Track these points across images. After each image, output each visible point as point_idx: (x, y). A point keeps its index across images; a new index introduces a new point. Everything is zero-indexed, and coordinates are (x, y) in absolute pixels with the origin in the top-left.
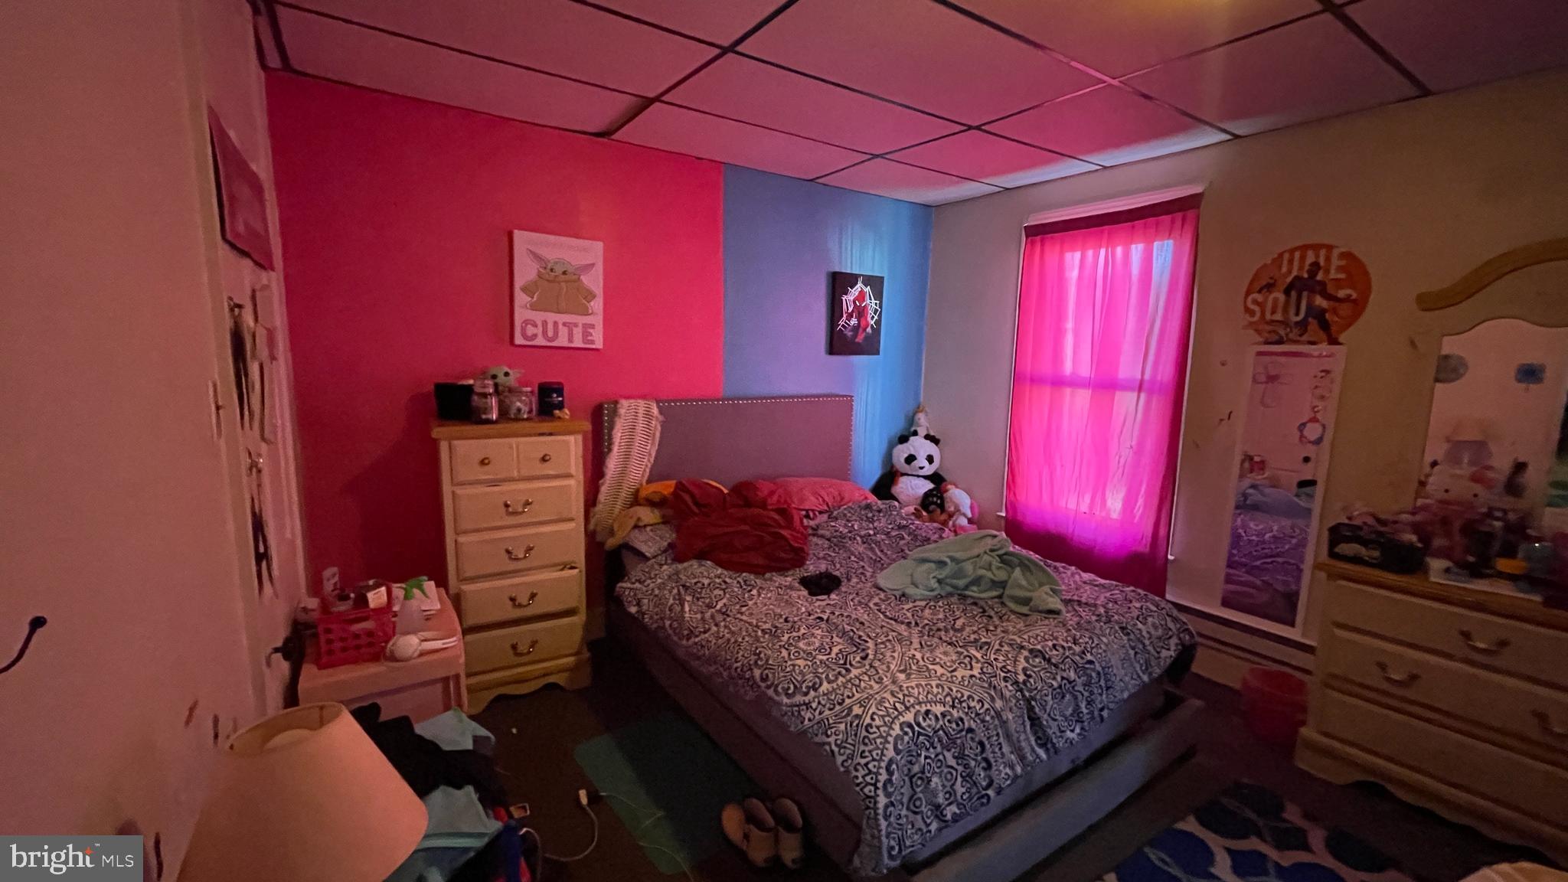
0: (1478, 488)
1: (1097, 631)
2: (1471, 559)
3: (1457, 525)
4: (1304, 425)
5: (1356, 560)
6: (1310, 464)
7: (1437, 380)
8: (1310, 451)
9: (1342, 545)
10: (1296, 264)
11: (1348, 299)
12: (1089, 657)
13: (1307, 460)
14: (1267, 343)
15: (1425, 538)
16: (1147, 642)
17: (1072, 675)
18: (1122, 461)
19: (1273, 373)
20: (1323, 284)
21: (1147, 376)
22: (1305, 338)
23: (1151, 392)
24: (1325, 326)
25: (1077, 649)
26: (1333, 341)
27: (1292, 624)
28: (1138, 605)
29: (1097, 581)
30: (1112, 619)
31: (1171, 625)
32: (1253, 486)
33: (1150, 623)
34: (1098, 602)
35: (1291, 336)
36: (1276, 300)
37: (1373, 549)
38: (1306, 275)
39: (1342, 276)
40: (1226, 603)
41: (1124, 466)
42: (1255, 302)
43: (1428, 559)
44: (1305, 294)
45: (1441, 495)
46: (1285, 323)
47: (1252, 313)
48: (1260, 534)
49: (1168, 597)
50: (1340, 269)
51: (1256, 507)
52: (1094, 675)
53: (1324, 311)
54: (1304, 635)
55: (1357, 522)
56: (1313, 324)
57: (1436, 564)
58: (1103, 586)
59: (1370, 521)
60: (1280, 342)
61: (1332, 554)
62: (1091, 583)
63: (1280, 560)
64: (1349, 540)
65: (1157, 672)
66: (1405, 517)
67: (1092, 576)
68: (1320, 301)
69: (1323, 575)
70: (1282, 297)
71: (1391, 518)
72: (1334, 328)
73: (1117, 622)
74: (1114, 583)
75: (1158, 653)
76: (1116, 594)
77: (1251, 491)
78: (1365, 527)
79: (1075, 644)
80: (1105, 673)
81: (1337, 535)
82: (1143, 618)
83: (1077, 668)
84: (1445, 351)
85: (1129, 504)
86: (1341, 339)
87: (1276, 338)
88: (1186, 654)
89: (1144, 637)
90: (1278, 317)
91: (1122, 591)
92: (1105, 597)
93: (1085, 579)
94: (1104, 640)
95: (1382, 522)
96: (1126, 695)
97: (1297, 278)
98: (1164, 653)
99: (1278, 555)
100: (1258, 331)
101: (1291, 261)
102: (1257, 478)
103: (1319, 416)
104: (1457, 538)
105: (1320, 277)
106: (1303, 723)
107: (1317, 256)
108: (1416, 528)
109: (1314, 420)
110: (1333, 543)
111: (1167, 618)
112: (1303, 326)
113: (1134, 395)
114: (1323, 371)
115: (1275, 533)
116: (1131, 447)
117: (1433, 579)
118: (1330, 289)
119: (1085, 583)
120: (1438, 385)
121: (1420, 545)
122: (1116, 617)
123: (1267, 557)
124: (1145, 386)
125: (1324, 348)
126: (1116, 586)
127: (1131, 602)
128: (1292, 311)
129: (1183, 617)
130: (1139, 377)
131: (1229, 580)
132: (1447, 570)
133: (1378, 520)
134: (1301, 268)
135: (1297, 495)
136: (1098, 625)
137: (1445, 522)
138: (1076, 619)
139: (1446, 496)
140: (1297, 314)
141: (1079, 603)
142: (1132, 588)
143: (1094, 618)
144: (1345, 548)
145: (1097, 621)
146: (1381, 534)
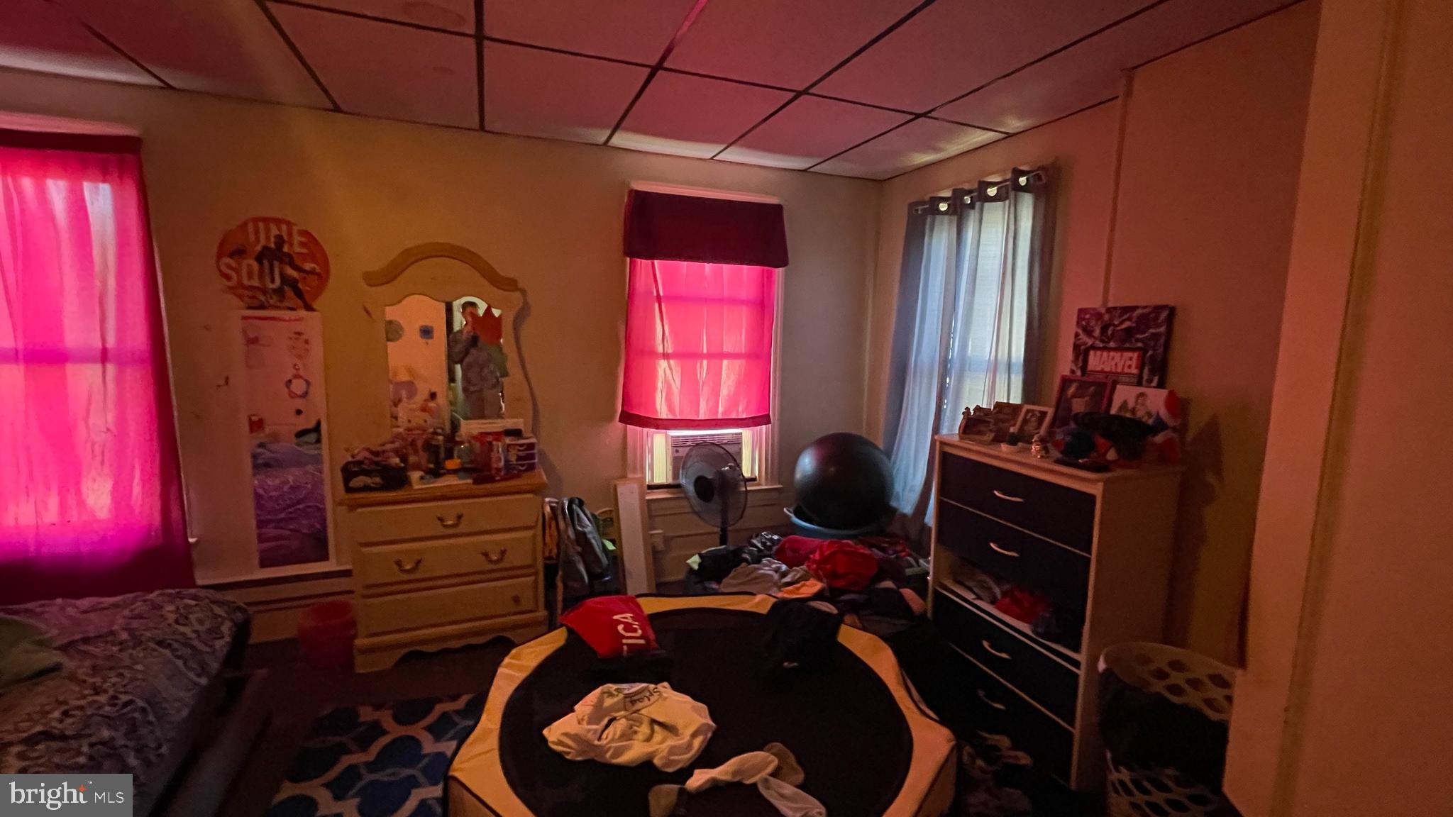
0: (426, 416)
1: (127, 662)
2: (431, 466)
3: (420, 443)
4: (290, 381)
5: (366, 488)
6: (303, 416)
7: (388, 340)
8: (299, 404)
9: (355, 479)
10: (262, 236)
11: (312, 272)
12: (124, 698)
13: (299, 412)
14: (249, 308)
15: (404, 459)
16: (196, 643)
17: (106, 733)
18: (98, 449)
19: (251, 336)
20: (288, 255)
21: (111, 342)
22: (286, 304)
23: (121, 364)
24: (299, 294)
25: (103, 698)
26: (309, 308)
27: (325, 557)
28: (171, 608)
29: (102, 603)
30: (143, 639)
31: (218, 610)
32: (261, 445)
33: (194, 621)
34: (115, 627)
35: (272, 302)
36: (249, 266)
37: (375, 476)
38: (273, 246)
39: (305, 251)
40: (264, 563)
41: (103, 453)
42: (229, 266)
43: (409, 473)
44: (276, 263)
45: (407, 425)
46: (264, 291)
47: (228, 278)
48: (278, 488)
49: (200, 582)
50: (302, 244)
51: (267, 465)
52: (137, 715)
53: (296, 281)
54: (339, 563)
55: (359, 458)
56: (289, 292)
57: (415, 476)
58: (115, 605)
59: (367, 454)
60: (262, 307)
61: (349, 490)
62: (94, 609)
63: (301, 506)
64: (357, 474)
65: (214, 666)
66: (389, 446)
67: (94, 600)
68: (290, 272)
69: (344, 508)
70: (256, 266)
71: (380, 449)
72: (307, 297)
73: (151, 639)
74: (131, 595)
75: (211, 646)
76: (139, 606)
77: (260, 450)
78: (366, 462)
79: (97, 693)
80: (153, 701)
81: (348, 472)
82: (183, 619)
83: (109, 721)
84: (389, 317)
85: (120, 494)
86: (315, 306)
87: (256, 303)
88: (242, 630)
89: (190, 639)
90: (256, 283)
91: (145, 601)
92: (124, 617)
93: (84, 608)
94: (139, 667)
95: (376, 454)
96: (185, 713)
97: (265, 248)
98: (219, 644)
99: (299, 502)
100: (240, 297)
101: (257, 232)
102: (261, 437)
103: (301, 373)
104: (421, 453)
105: (286, 249)
106: (355, 636)
107: (279, 229)
108: (397, 452)
109: (297, 377)
110: (347, 480)
111: (212, 606)
112: (279, 292)
113: (98, 368)
114: (296, 333)
115: (292, 483)
116: (108, 430)
117: (416, 487)
118: (298, 262)
119: (85, 612)
120: (389, 343)
121: (402, 465)
122: (148, 634)
123: (290, 506)
124: (110, 355)
125: (303, 313)
126: (136, 597)
127: (161, 607)
128: (268, 279)
129: (229, 596)
130: (99, 345)
131: (261, 539)
132: (422, 478)
133: (372, 453)
134: (268, 238)
135: (298, 445)
136: (125, 655)
137: (413, 443)
138: (88, 663)
139: (409, 425)
140: (273, 281)
141: (86, 640)
142: (157, 592)
143: (115, 649)
144: (358, 481)
145: (121, 650)
146: (377, 463)
